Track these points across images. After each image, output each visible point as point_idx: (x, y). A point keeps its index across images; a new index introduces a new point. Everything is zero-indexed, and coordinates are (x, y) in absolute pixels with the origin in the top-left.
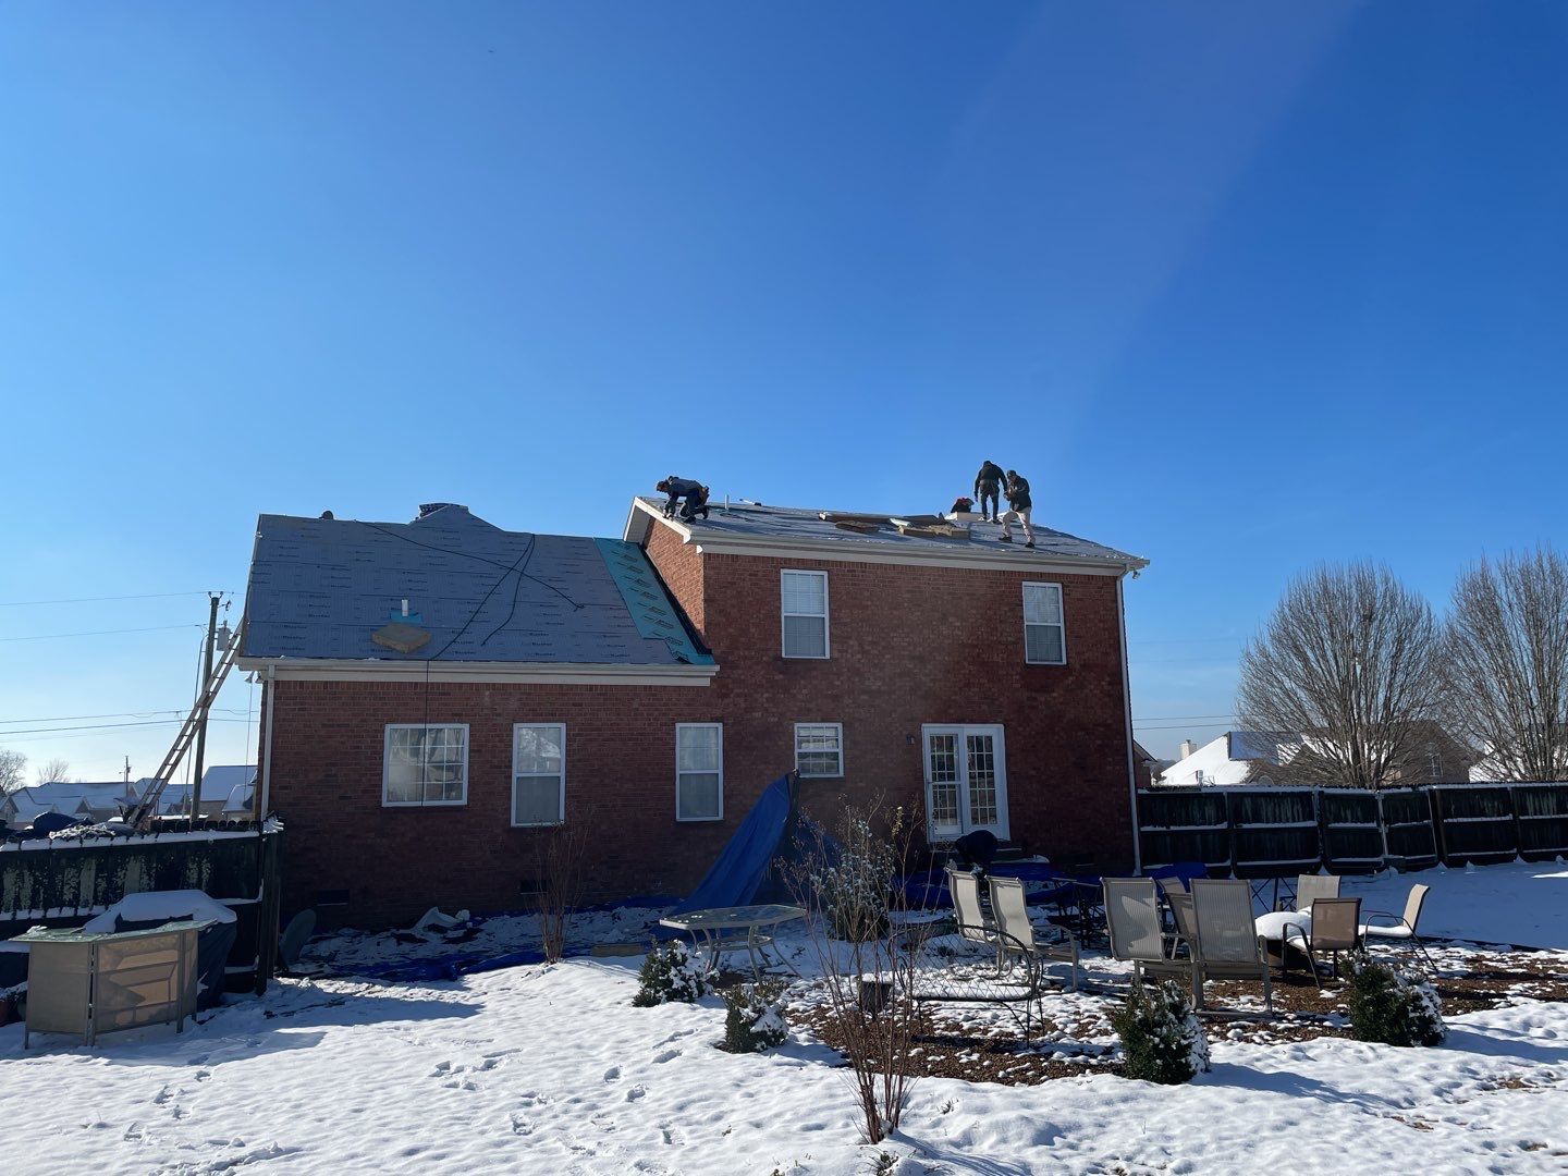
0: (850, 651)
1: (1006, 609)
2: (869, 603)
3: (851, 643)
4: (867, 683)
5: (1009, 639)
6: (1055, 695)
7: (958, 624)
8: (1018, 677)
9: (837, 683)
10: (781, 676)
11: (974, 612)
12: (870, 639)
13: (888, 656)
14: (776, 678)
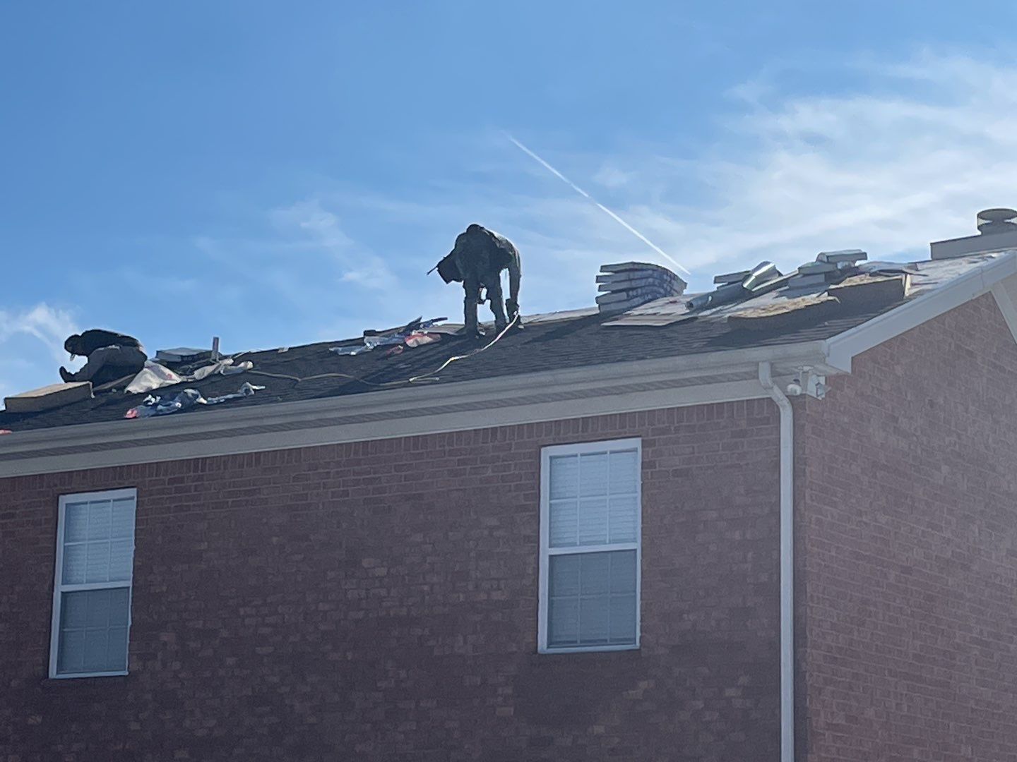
0: (160, 655)
1: (493, 522)
2: (204, 546)
3: (164, 637)
4: (187, 723)
5: (496, 596)
6: (599, 729)
7: (382, 571)
8: (509, 691)
9: (135, 726)
10: (39, 719)
11: (418, 538)
12: (200, 624)
13: (230, 661)
14: (31, 721)
